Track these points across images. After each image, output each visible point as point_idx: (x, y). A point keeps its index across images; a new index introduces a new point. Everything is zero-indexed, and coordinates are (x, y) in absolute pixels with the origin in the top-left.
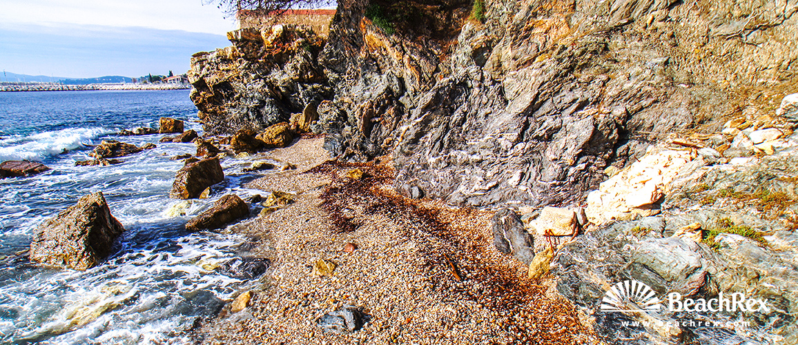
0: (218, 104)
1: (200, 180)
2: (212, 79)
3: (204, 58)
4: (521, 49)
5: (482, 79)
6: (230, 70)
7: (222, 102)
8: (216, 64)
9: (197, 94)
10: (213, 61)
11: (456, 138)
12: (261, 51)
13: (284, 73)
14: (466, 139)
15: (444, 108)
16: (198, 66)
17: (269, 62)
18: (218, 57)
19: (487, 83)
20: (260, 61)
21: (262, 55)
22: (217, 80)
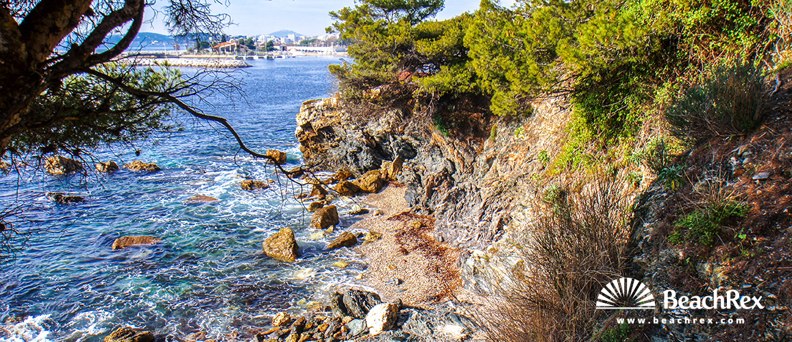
0: (320, 142)
2: (317, 124)
4: (504, 167)
6: (333, 117)
7: (323, 141)
8: (322, 111)
9: (302, 133)
10: (320, 108)
13: (379, 124)
18: (324, 106)
22: (321, 124)
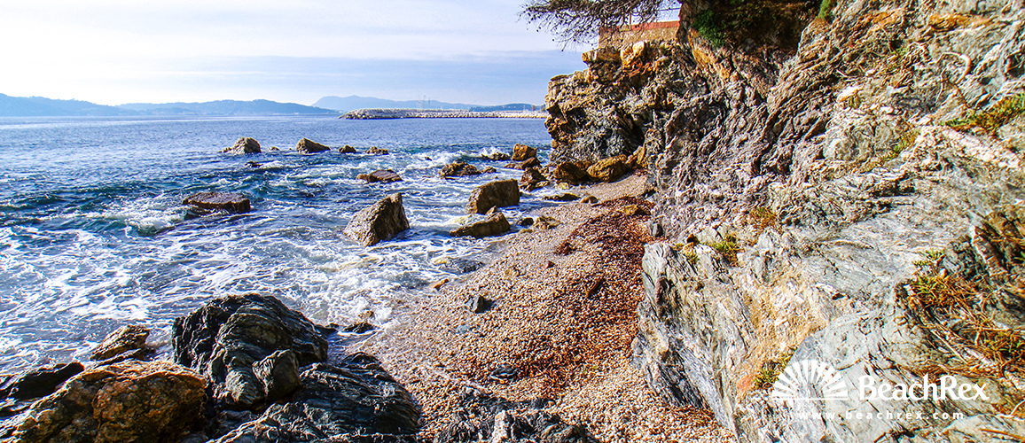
0: (571, 132)
1: (491, 199)
2: (565, 105)
3: (561, 82)
5: (743, 97)
6: (585, 95)
7: (574, 130)
8: (573, 88)
9: (552, 121)
10: (570, 85)
11: (697, 168)
12: (617, 74)
13: (640, 98)
14: (710, 170)
15: (691, 132)
16: (554, 91)
17: (625, 85)
18: (575, 81)
19: (750, 102)
20: (614, 84)
21: (618, 77)
22: (571, 106)
